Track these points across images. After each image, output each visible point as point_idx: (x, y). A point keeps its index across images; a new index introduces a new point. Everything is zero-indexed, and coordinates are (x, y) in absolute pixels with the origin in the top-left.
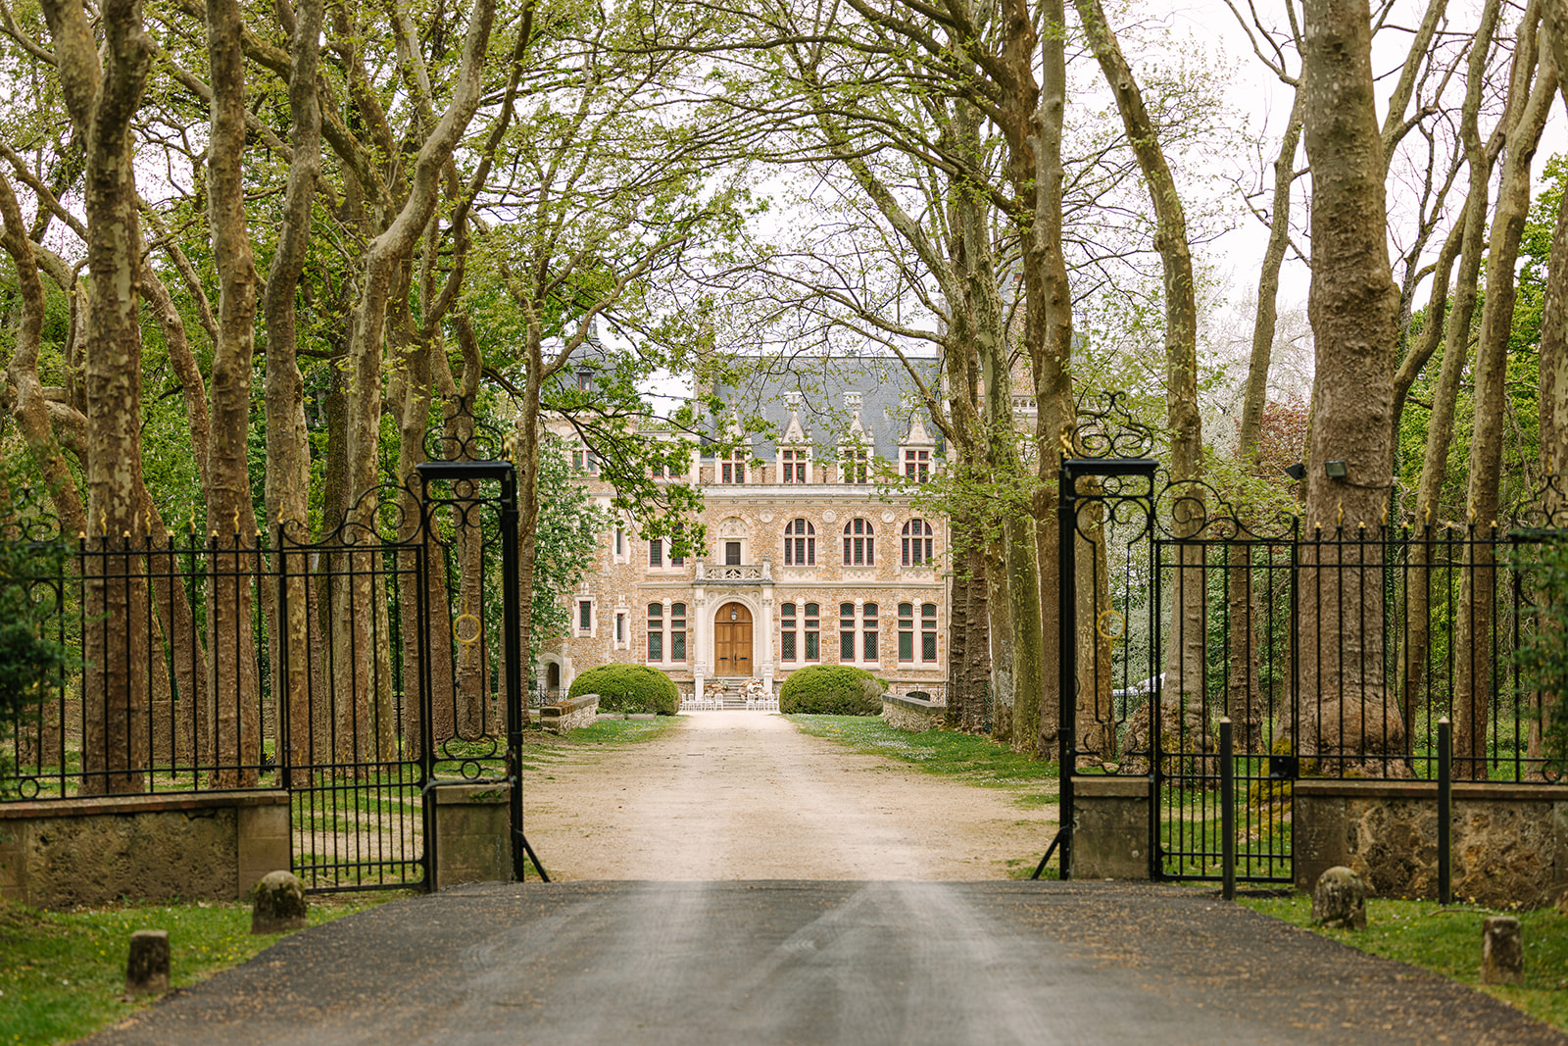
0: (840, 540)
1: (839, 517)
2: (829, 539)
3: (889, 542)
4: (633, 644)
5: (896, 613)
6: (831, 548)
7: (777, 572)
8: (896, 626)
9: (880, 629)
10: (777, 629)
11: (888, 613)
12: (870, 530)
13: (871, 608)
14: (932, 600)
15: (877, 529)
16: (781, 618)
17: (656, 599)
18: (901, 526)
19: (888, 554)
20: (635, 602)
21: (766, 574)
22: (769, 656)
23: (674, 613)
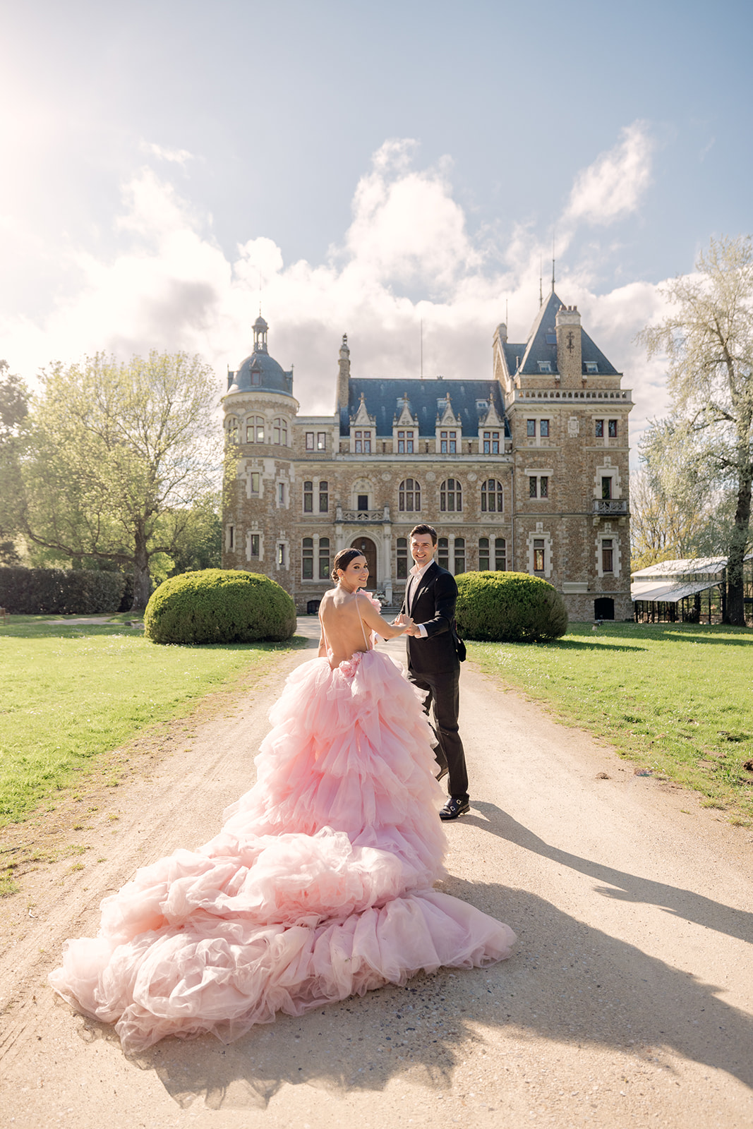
0: (438, 493)
1: (437, 478)
2: (430, 492)
3: (473, 494)
4: (291, 566)
5: (477, 545)
6: (431, 499)
7: (394, 516)
8: (477, 554)
9: (467, 555)
10: (394, 556)
11: (472, 545)
12: (459, 486)
13: (459, 542)
14: (503, 535)
15: (464, 486)
16: (397, 548)
17: (308, 535)
18: (481, 483)
19: (472, 504)
20: (293, 537)
21: (386, 516)
22: (388, 575)
23: (321, 545)
